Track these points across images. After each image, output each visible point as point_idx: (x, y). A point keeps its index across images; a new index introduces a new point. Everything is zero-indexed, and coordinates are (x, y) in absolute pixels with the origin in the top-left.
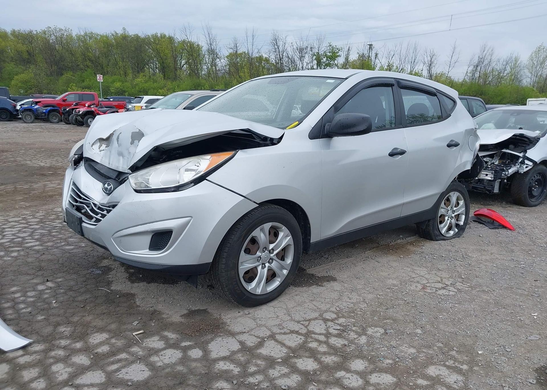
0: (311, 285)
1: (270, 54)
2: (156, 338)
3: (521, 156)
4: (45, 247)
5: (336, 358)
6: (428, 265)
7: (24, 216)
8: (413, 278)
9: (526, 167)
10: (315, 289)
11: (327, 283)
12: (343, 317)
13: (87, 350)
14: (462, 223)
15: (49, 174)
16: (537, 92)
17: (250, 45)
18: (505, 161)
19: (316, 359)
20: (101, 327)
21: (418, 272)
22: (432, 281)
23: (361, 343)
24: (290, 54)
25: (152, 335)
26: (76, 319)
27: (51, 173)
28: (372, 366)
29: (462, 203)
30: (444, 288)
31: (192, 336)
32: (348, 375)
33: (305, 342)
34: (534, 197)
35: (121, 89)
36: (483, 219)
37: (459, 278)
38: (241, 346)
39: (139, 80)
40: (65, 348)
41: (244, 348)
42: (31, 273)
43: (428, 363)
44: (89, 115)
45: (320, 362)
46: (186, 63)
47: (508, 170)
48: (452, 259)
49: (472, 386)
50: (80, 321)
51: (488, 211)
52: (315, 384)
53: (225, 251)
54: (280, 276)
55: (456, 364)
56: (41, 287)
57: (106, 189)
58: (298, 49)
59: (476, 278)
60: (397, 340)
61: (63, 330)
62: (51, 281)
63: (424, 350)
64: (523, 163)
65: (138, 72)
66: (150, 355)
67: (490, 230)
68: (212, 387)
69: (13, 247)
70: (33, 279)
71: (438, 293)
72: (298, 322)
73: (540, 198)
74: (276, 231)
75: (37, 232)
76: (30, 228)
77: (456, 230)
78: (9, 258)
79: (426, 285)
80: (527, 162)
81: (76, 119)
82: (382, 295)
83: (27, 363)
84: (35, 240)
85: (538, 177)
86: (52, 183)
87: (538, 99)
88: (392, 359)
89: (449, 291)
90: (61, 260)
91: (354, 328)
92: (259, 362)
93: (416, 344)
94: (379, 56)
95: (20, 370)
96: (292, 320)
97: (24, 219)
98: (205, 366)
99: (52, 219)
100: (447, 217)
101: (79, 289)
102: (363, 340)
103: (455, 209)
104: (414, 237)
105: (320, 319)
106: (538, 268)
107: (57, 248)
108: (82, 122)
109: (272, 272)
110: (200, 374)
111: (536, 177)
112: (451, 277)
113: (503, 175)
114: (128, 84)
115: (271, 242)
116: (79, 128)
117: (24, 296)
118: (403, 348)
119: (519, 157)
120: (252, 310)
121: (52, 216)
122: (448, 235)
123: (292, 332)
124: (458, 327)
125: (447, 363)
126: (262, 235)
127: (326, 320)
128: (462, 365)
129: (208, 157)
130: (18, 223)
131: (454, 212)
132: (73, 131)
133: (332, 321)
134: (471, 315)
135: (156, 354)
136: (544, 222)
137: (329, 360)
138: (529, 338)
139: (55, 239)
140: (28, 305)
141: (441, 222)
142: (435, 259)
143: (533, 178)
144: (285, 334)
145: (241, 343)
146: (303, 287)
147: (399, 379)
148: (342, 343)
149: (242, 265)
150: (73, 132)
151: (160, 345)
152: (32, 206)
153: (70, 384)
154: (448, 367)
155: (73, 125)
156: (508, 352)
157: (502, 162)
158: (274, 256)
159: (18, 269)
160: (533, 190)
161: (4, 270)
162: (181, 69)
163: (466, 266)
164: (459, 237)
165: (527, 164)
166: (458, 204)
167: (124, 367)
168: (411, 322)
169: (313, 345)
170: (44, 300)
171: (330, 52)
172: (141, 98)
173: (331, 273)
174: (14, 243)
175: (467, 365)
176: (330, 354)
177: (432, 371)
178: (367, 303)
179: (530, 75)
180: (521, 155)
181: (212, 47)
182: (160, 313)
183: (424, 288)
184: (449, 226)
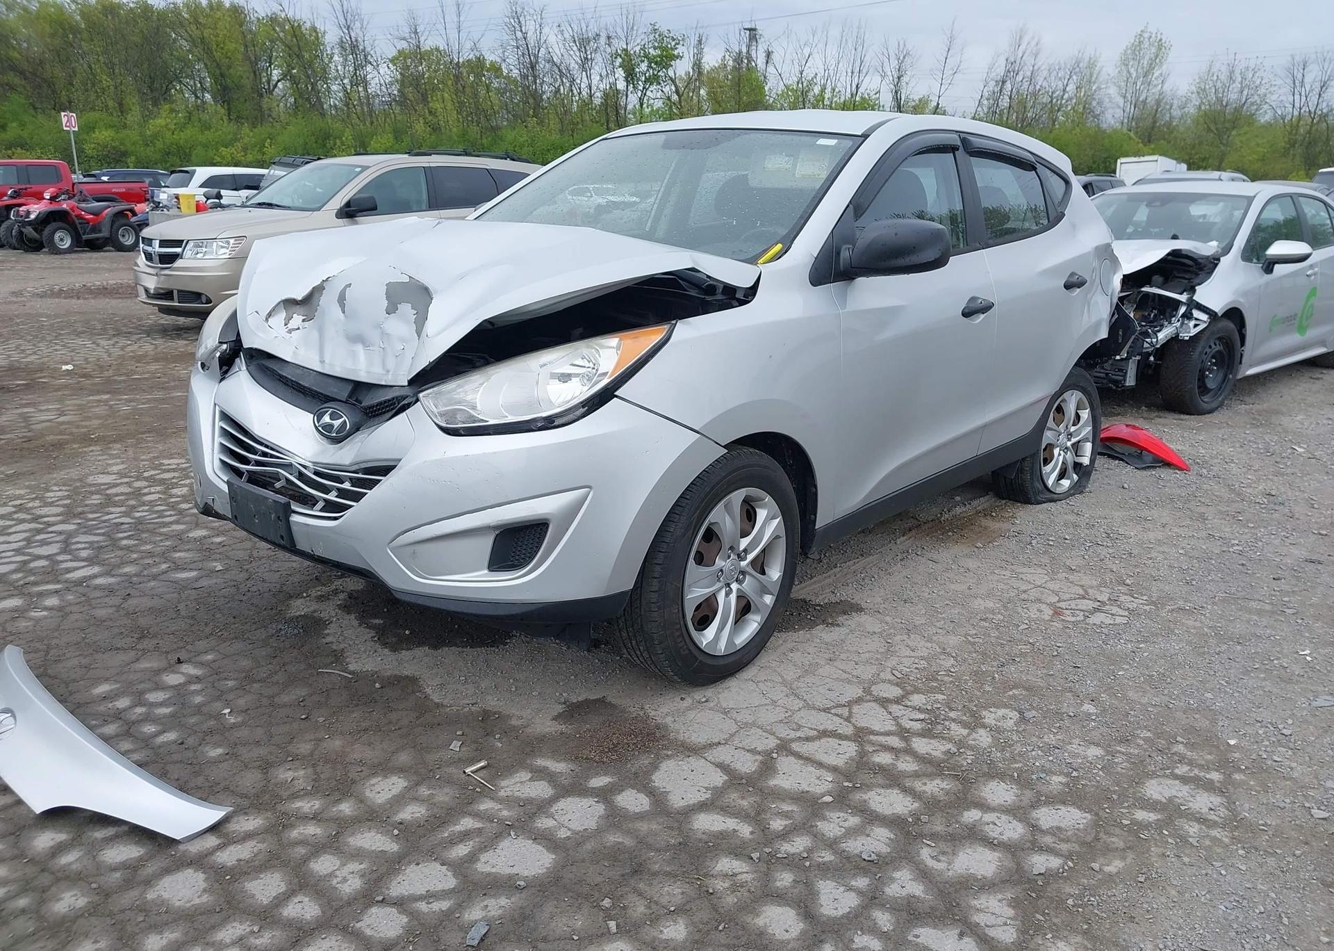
0: (812, 625)
1: (506, 54)
2: (524, 775)
3: (1184, 301)
4: (123, 578)
5: (945, 783)
6: (1042, 560)
7: (18, 502)
8: (1025, 592)
9: (1196, 326)
10: (823, 634)
11: (845, 617)
12: (917, 691)
13: (373, 817)
14: (1086, 461)
15: (19, 385)
16: (1138, 143)
17: (452, 28)
18: (1147, 314)
19: (906, 791)
20: (376, 761)
21: (1029, 577)
22: (1068, 596)
23: (981, 744)
24: (557, 52)
25: (509, 770)
26: (304, 748)
27: (23, 385)
28: (1029, 794)
29: (1085, 414)
30: (1096, 610)
31: (603, 763)
32: (989, 817)
33: (862, 754)
34: (1209, 390)
35: (114, 148)
36: (1118, 447)
37: (1119, 584)
38: (726, 775)
39: (160, 121)
40: (316, 817)
41: (735, 780)
42: (126, 646)
43: (1138, 774)
44: (55, 221)
45: (916, 795)
46: (284, 77)
47: (1155, 333)
48: (1088, 545)
49: (1247, 815)
50: (316, 752)
51: (1129, 430)
52: (928, 842)
53: (656, 562)
54: (759, 610)
55: (1196, 771)
56: (173, 679)
57: (328, 427)
58: (575, 41)
59: (1154, 583)
60: (1055, 731)
61: (289, 775)
62: (189, 661)
63: (1118, 748)
64: (1188, 316)
65: (156, 103)
66: (532, 816)
67: (1139, 472)
68: (711, 873)
69: (36, 584)
70: (138, 660)
71: (1091, 621)
72: (827, 710)
73: (1221, 394)
74: (749, 508)
75: (77, 539)
76: (52, 532)
77: (1075, 477)
78: (45, 613)
79: (1058, 605)
80: (1196, 313)
81: (21, 233)
82: (976, 634)
83: (242, 863)
84: (83, 561)
85: (1218, 348)
86: (41, 411)
87: (1142, 159)
88: (1061, 773)
89: (1113, 615)
90: (181, 607)
91: (952, 715)
92: (786, 807)
93: (1096, 735)
94: (775, 57)
95: (234, 879)
96: (809, 707)
97: (20, 509)
98: (671, 828)
99: (96, 505)
100: (1058, 449)
101: (270, 676)
102: (983, 738)
103: (1073, 429)
104: (986, 498)
105: (870, 701)
106: (1270, 552)
107: (154, 577)
108: (36, 241)
109: (743, 603)
110: (668, 847)
111: (1213, 346)
112: (1103, 584)
113: (1146, 345)
114: (132, 135)
115: (744, 534)
116: (32, 257)
117: (141, 704)
118: (1074, 747)
119: (1177, 304)
120: (709, 692)
121: (93, 497)
122: (1059, 490)
123: (824, 734)
124: (1166, 692)
125: (1177, 771)
126: (728, 518)
127: (884, 702)
128: (1208, 773)
129: (613, 341)
130: (9, 520)
131: (1070, 435)
132: (19, 267)
133: (898, 701)
134: (1180, 664)
135: (544, 813)
136: (1241, 447)
137: (934, 787)
138: (1314, 704)
139: (135, 556)
140: (166, 724)
141: (1046, 462)
142: (1051, 545)
143: (1208, 350)
144: (808, 739)
145: (723, 767)
146: (795, 631)
147: (1097, 814)
148: (943, 749)
149: (691, 592)
150: (22, 270)
151: (541, 790)
152: (20, 473)
153: (380, 898)
154: (1184, 780)
155: (11, 251)
156: (1286, 736)
157: (1143, 315)
158: (748, 565)
159: (84, 638)
160: (1207, 376)
161: (49, 644)
162: (271, 92)
163: (1124, 557)
164: (1081, 492)
165: (1196, 319)
166: (1078, 417)
167: (484, 848)
168: (1065, 690)
169: (884, 758)
170: (199, 709)
171: (655, 48)
172: (187, 172)
173: (845, 594)
174: (32, 572)
175: (1217, 771)
176: (931, 776)
177: (1156, 789)
178: (954, 655)
179: (1121, 101)
180: (1183, 298)
181: (353, 35)
182: (501, 717)
183: (1057, 612)
184: (1061, 469)
